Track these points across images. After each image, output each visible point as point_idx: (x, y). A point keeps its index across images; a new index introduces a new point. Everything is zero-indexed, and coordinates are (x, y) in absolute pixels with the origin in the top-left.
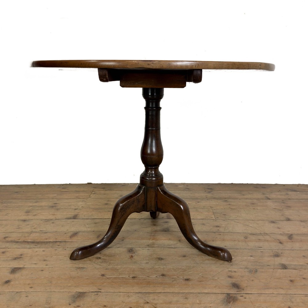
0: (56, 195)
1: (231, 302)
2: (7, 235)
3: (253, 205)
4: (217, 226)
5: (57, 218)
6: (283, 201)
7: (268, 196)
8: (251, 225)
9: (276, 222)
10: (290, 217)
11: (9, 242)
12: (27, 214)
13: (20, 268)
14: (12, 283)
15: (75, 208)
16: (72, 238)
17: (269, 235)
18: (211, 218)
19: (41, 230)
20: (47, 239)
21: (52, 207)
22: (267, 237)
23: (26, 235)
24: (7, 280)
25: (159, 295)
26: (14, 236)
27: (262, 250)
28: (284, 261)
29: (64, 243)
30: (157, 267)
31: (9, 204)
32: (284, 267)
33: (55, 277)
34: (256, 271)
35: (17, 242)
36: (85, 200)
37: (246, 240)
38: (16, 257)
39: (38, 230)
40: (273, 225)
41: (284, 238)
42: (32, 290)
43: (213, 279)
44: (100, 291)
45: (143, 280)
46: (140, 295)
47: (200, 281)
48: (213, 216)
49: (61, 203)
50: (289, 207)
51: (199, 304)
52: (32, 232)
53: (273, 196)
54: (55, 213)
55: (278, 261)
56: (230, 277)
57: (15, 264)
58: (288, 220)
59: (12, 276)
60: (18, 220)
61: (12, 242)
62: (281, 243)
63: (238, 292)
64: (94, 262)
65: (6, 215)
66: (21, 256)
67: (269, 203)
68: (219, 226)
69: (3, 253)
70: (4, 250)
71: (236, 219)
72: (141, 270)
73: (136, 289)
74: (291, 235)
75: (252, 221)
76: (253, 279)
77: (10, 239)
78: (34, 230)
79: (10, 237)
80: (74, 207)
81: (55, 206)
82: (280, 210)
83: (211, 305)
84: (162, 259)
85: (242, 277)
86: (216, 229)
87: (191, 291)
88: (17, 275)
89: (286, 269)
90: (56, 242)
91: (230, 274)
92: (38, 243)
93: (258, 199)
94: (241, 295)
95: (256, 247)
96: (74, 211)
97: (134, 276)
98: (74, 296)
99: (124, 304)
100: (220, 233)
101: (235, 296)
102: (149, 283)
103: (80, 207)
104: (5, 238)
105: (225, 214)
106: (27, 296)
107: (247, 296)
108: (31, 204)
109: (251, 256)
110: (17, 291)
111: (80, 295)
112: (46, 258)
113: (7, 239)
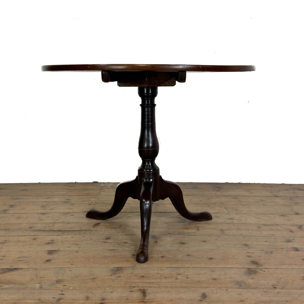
0: (65, 192)
1: (252, 274)
2: (31, 226)
3: (263, 202)
4: (231, 219)
5: (75, 212)
6: (291, 198)
7: (276, 194)
8: (262, 218)
9: (286, 216)
10: (299, 212)
11: (36, 231)
12: (43, 208)
13: (56, 251)
14: (53, 261)
15: (89, 203)
16: (95, 227)
17: (280, 226)
18: (224, 212)
19: (63, 221)
20: (71, 228)
21: (66, 202)
22: (279, 228)
23: (50, 225)
24: (47, 259)
25: (189, 269)
26: (39, 226)
27: (274, 237)
28: (296, 245)
29: (89, 231)
30: (181, 249)
31: (21, 200)
32: (297, 250)
33: (92, 257)
34: (272, 252)
35: (44, 231)
36: (96, 196)
37: (259, 229)
38: (48, 242)
39: (60, 221)
40: (283, 217)
41: (294, 228)
42: (73, 266)
43: (234, 258)
44: (135, 266)
45: (171, 258)
46: (171, 269)
47: (223, 260)
48: (226, 211)
49: (74, 199)
50: (297, 203)
51: (224, 275)
52: (54, 223)
53: (281, 194)
54: (71, 208)
55: (290, 245)
56: (249, 257)
57: (50, 248)
58: (297, 214)
59: (50, 257)
60: (37, 213)
61: (38, 230)
62: (291, 232)
63: (257, 267)
64: (123, 246)
65: (22, 209)
66: (52, 242)
67: (278, 200)
68: (232, 219)
69: (34, 239)
70: (34, 237)
71: (248, 213)
72: (167, 251)
73: (167, 265)
74: (301, 226)
75: (263, 215)
76: (269, 258)
77: (36, 229)
78: (56, 221)
79: (35, 227)
80: (87, 203)
81: (69, 202)
82: (289, 206)
83: (235, 276)
84: (184, 243)
85: (260, 257)
86: (230, 221)
87: (216, 267)
88: (55, 256)
89: (298, 251)
90: (81, 230)
91: (248, 254)
92: (65, 231)
93: (267, 197)
94: (261, 269)
95: (269, 235)
96: (88, 206)
97: (162, 255)
98: (113, 270)
99: (159, 275)
100: (235, 224)
101: (255, 269)
102: (177, 261)
103: (94, 202)
104: (30, 228)
105: (236, 209)
106: (70, 271)
107: (266, 270)
108: (44, 200)
109: (266, 242)
110: (61, 267)
111: (119, 269)
112: (77, 243)
113: (33, 229)
